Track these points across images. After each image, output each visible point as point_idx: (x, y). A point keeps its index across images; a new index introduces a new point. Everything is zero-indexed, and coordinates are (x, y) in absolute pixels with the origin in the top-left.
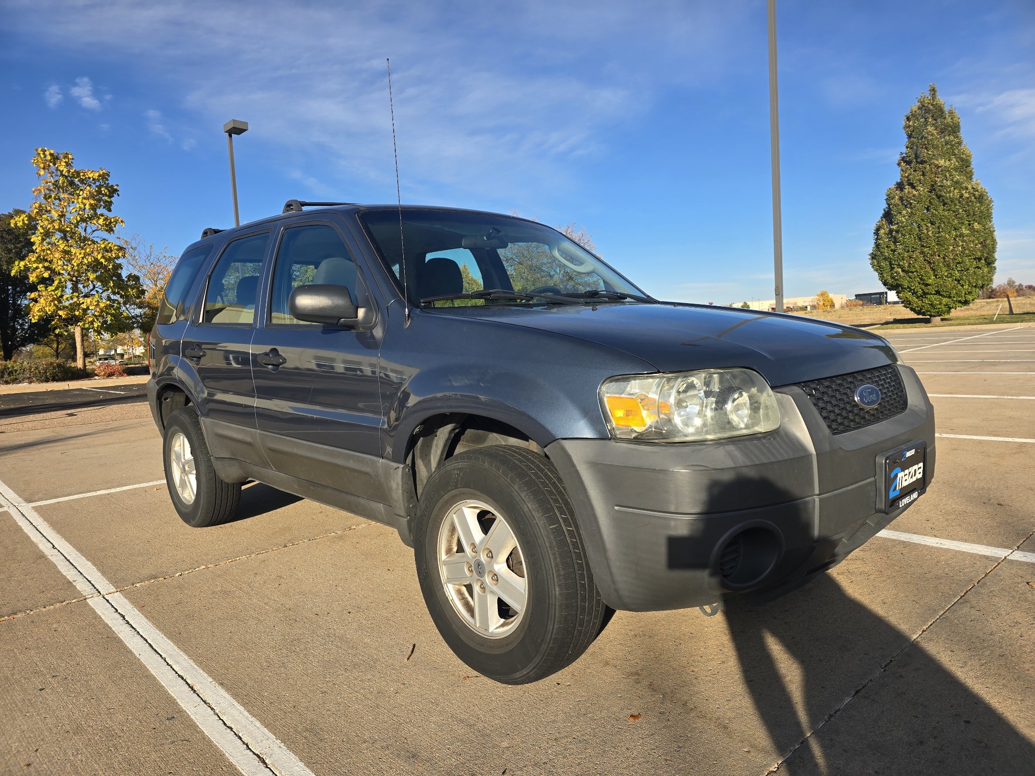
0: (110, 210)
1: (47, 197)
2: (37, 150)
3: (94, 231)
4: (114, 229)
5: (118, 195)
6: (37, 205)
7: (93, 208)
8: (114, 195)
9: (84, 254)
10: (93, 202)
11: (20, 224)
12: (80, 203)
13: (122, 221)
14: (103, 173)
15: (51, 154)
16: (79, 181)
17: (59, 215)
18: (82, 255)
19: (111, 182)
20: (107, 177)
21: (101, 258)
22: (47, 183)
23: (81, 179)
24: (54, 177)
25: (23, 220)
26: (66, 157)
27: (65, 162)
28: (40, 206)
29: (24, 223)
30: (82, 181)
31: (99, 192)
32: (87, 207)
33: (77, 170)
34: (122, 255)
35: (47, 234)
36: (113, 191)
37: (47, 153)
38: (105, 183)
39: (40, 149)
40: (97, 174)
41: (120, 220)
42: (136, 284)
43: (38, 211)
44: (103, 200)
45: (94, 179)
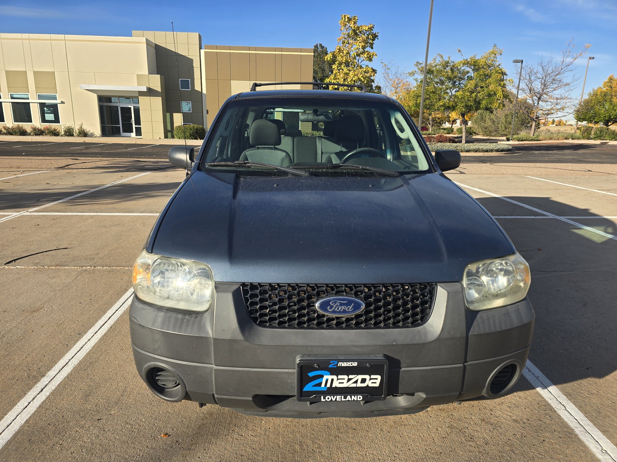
0: (372, 48)
1: (343, 43)
2: (342, 16)
3: (362, 61)
4: (372, 59)
5: (378, 39)
6: (338, 47)
7: (364, 47)
8: (376, 39)
9: (354, 75)
10: (363, 44)
11: (329, 59)
12: (357, 46)
13: (376, 55)
14: (371, 27)
15: (348, 18)
16: (359, 32)
17: (346, 53)
18: (353, 76)
19: (374, 31)
20: (372, 28)
21: (361, 77)
22: (344, 35)
23: (360, 31)
24: (348, 31)
25: (330, 57)
26: (354, 19)
27: (354, 22)
28: (340, 48)
29: (330, 58)
30: (360, 32)
31: (368, 38)
32: (360, 47)
33: (359, 26)
34: (373, 75)
35: (340, 64)
36: (375, 36)
37: (346, 17)
38: (371, 33)
39: (343, 15)
40: (368, 28)
41: (375, 54)
42: (378, 91)
43: (338, 50)
44: (369, 42)
45: (366, 31)
